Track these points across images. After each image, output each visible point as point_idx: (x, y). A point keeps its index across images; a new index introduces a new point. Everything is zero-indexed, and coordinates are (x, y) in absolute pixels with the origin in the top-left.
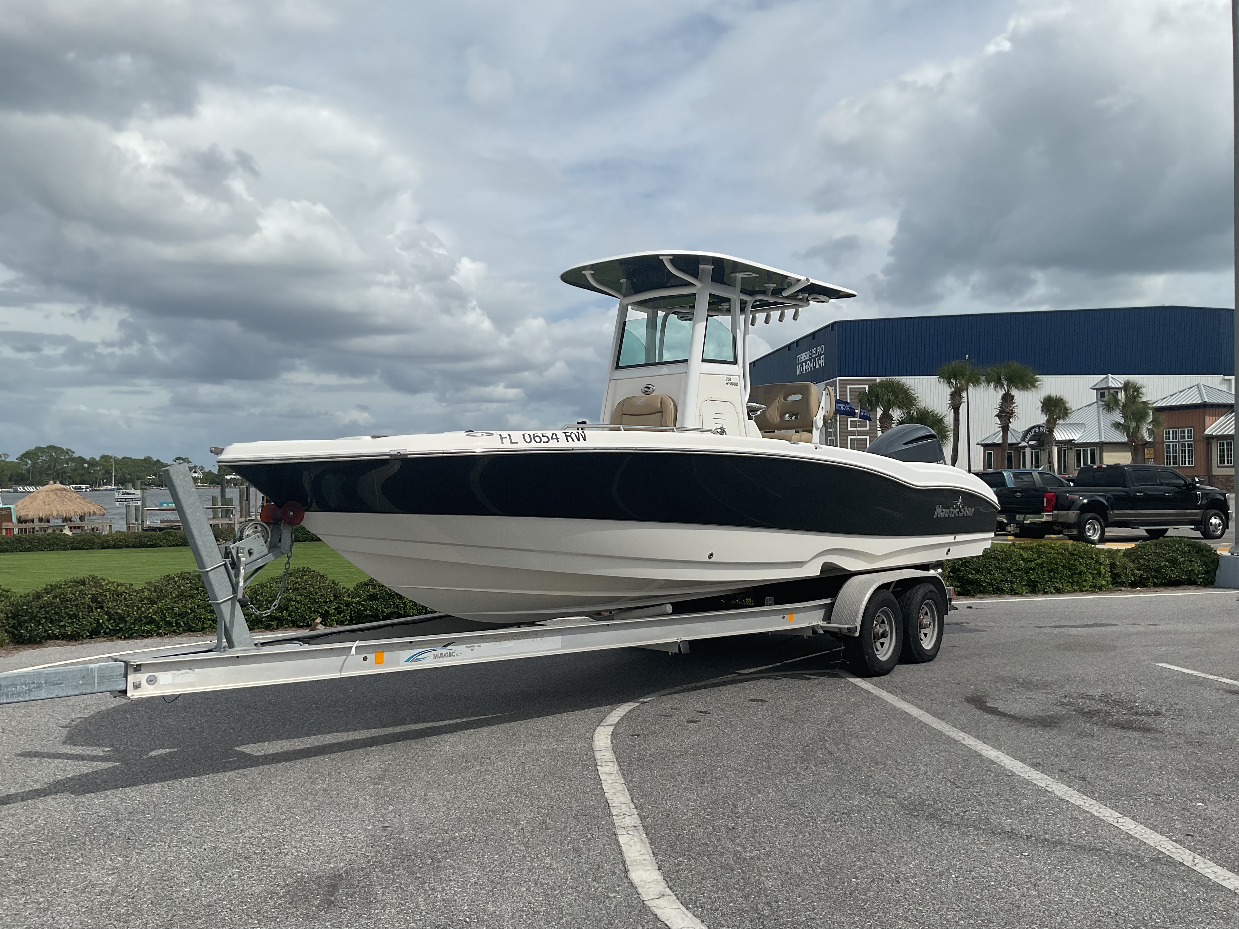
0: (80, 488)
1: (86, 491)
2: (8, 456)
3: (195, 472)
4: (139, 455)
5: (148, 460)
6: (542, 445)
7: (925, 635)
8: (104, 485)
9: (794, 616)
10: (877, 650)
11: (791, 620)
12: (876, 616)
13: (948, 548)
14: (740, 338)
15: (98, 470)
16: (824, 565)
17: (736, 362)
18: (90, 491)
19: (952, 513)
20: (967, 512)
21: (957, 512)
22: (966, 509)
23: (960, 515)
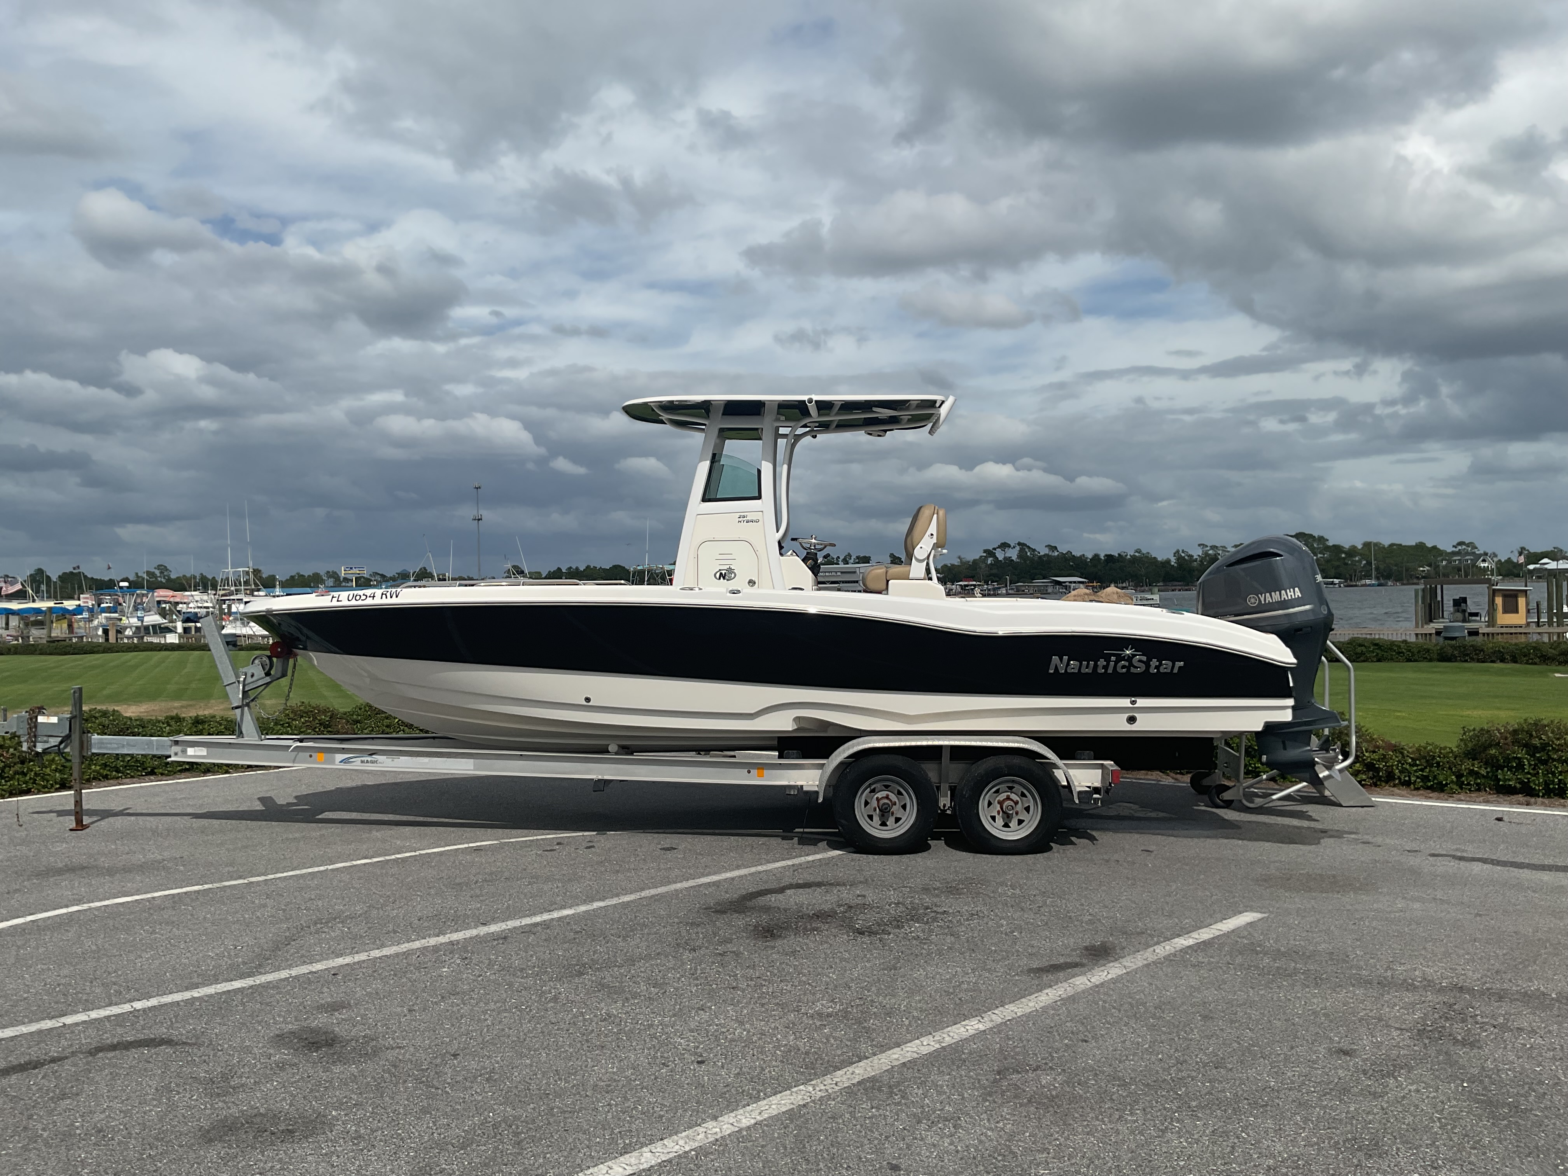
0: (1332, 583)
3: (1484, 561)
4: (1410, 541)
5: (1421, 546)
6: (360, 603)
7: (1020, 822)
8: (1361, 579)
9: (765, 771)
10: (884, 824)
11: (761, 776)
12: (867, 784)
13: (1127, 715)
14: (767, 469)
15: (1357, 561)
16: (797, 719)
17: (759, 497)
18: (1345, 586)
19: (1106, 667)
20: (1157, 667)
21: (1123, 667)
22: (1154, 662)
23: (1133, 670)
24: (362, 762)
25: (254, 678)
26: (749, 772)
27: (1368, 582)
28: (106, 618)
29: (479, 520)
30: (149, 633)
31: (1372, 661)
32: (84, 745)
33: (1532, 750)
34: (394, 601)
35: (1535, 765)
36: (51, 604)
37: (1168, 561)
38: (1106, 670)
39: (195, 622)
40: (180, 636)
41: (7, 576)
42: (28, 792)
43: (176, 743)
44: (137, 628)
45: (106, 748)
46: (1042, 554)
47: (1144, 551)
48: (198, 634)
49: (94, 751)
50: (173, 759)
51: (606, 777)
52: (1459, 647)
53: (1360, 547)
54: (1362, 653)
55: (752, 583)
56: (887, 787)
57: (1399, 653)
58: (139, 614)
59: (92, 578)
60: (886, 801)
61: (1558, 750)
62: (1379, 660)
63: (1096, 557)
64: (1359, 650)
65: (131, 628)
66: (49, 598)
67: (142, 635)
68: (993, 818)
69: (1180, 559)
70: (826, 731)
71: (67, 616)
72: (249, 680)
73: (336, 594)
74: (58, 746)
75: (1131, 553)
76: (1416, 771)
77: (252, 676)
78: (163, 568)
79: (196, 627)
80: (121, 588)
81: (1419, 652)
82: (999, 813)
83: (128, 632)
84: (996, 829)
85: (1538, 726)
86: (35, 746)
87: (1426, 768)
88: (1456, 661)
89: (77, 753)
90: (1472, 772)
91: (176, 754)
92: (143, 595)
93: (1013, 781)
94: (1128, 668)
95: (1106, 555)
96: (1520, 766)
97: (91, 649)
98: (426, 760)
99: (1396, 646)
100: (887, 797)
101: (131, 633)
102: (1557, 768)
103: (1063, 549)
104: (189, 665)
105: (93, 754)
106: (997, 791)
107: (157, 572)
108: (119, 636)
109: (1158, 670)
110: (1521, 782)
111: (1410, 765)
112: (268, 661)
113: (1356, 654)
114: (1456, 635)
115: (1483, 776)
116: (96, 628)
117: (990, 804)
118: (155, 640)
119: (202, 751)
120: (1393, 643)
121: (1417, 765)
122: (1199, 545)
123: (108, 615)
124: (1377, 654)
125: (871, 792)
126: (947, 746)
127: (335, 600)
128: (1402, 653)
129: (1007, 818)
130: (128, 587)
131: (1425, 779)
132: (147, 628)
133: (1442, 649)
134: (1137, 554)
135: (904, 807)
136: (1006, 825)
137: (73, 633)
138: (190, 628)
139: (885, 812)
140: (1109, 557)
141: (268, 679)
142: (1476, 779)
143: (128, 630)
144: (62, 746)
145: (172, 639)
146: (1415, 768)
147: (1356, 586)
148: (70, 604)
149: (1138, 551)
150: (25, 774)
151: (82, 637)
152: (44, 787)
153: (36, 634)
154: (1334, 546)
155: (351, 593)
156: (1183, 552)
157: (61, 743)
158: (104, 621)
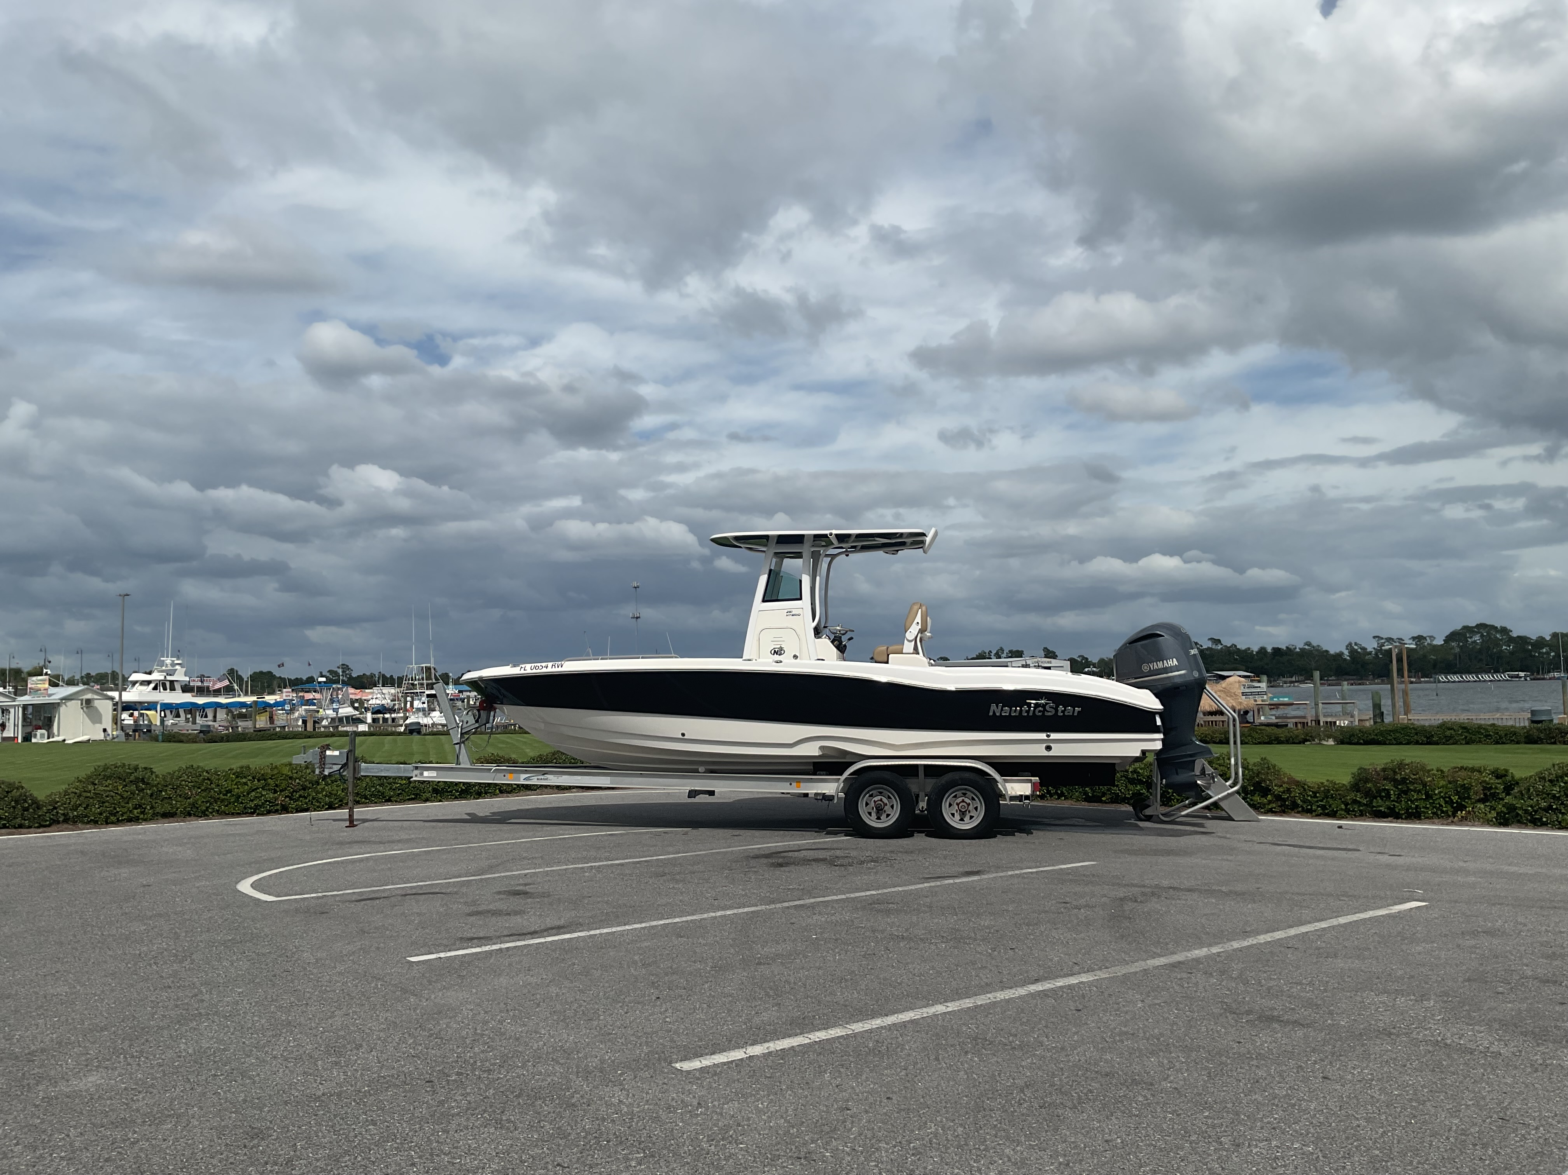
0: (1518, 676)
1: (1526, 680)
2: (1435, 638)
6: (539, 671)
7: (971, 817)
8: (1549, 672)
9: (802, 784)
10: (879, 818)
11: (799, 787)
12: (867, 790)
13: (1045, 745)
14: (806, 580)
15: (1545, 653)
16: (821, 748)
17: (801, 599)
18: (1531, 679)
19: (1028, 712)
20: (1063, 712)
21: (1040, 711)
22: (1061, 708)
23: (1046, 714)
24: (538, 779)
25: (468, 724)
26: (791, 784)
27: (1556, 674)
28: (306, 710)
29: (637, 618)
30: (343, 723)
31: (1461, 744)
32: (356, 770)
33: (1396, 782)
34: (560, 669)
35: (1399, 794)
36: (254, 698)
37: (1341, 654)
38: (1028, 714)
39: (383, 714)
40: (370, 726)
41: (204, 676)
42: (306, 810)
43: (417, 768)
44: (332, 719)
45: (370, 772)
46: (1204, 647)
47: (1315, 644)
48: (385, 724)
49: (362, 774)
50: (414, 779)
51: (696, 789)
52: (1545, 729)
53: (1548, 638)
54: (1451, 737)
55: (795, 657)
56: (881, 793)
57: (1486, 736)
58: (335, 706)
59: (280, 677)
60: (880, 802)
61: (1414, 783)
62: (1467, 743)
63: (1263, 650)
64: (1448, 733)
65: (327, 718)
66: (253, 693)
67: (337, 724)
68: (953, 815)
69: (1352, 652)
70: (845, 758)
71: (268, 709)
72: (465, 725)
73: (523, 666)
74: (339, 770)
75: (1299, 645)
76: (1317, 802)
77: (467, 723)
78: (345, 668)
79: (384, 718)
80: (320, 683)
81: (1506, 735)
82: (957, 812)
83: (325, 723)
84: (955, 822)
85: (1401, 765)
86: (324, 771)
87: (1324, 799)
88: (1542, 743)
89: (352, 775)
90: (1355, 802)
91: (416, 776)
92: (339, 689)
93: (966, 789)
94: (1043, 712)
95: (1273, 649)
96: (1388, 796)
97: (295, 736)
98: (579, 778)
99: (1484, 729)
100: (881, 800)
101: (327, 723)
102: (1413, 796)
103: (1227, 642)
104: (386, 745)
105: (362, 776)
106: (955, 796)
107: (340, 671)
108: (317, 725)
109: (1064, 713)
110: (1389, 808)
111: (1311, 797)
112: (477, 713)
113: (1446, 737)
114: (1544, 718)
115: (1364, 805)
116: (297, 720)
117: (950, 805)
118: (349, 729)
119: (433, 774)
120: (1480, 727)
121: (1317, 797)
122: (1374, 637)
123: (307, 707)
124: (1466, 737)
125: (870, 796)
126: (921, 765)
127: (523, 669)
128: (1490, 735)
129: (963, 814)
130: (324, 682)
131: (1324, 807)
132: (341, 719)
133: (1527, 732)
134: (1307, 647)
135: (892, 807)
136: (962, 820)
137: (273, 723)
138: (379, 719)
139: (880, 810)
140: (1277, 651)
141: (477, 725)
142: (1359, 807)
143: (325, 721)
144: (341, 771)
145: (362, 728)
146: (1316, 799)
147: (1544, 679)
148: (270, 699)
149: (1308, 644)
150: (306, 798)
151: (284, 727)
152: (318, 807)
153: (242, 725)
154: (1518, 637)
155: (533, 665)
156: (1356, 644)
157: (341, 768)
158: (304, 713)
